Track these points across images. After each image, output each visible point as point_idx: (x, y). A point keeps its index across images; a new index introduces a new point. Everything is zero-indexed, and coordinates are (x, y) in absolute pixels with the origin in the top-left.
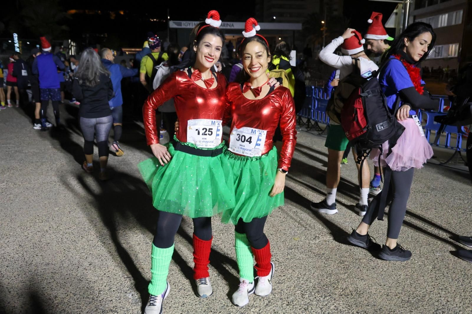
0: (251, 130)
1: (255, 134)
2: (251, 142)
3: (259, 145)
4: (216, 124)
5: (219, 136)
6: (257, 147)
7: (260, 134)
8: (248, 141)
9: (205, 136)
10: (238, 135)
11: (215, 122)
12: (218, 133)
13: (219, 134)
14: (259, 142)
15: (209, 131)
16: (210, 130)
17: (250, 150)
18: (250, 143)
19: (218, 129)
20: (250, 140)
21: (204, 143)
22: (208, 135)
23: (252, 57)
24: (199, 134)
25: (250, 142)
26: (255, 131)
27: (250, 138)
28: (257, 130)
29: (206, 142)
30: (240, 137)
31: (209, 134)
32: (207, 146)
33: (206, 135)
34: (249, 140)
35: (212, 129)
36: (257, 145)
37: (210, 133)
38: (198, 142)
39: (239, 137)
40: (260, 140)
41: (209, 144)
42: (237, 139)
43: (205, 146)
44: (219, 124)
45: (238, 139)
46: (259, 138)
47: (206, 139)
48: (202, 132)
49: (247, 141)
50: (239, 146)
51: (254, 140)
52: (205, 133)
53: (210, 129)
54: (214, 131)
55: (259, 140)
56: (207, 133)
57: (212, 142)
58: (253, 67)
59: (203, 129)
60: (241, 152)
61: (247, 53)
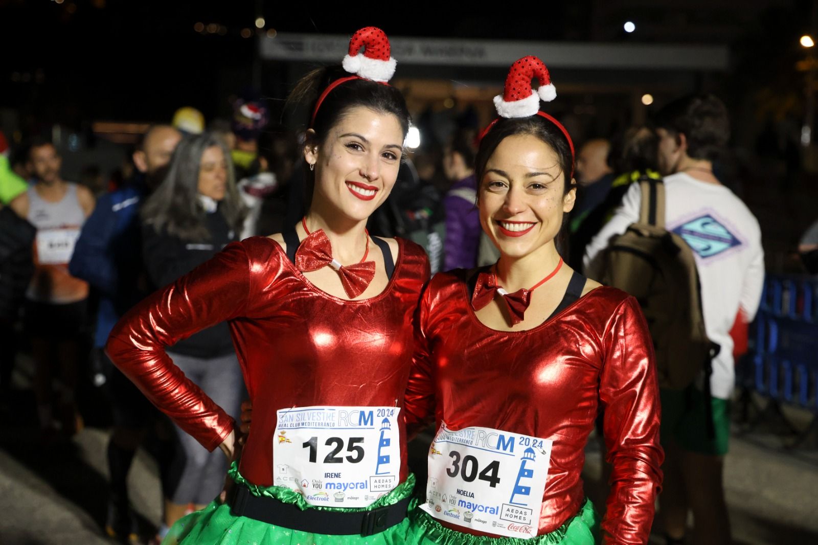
0: (497, 438)
1: (512, 450)
2: (498, 481)
3: (527, 491)
4: (378, 421)
5: (388, 461)
6: (518, 498)
7: (530, 450)
8: (487, 478)
9: (333, 467)
10: (452, 454)
11: (371, 413)
12: (385, 451)
13: (388, 458)
14: (524, 482)
15: (350, 448)
16: (355, 444)
17: (494, 511)
18: (493, 485)
19: (384, 437)
20: (495, 472)
21: (332, 492)
22: (345, 460)
23: (511, 186)
24: (313, 458)
25: (494, 481)
26: (512, 439)
27: (495, 466)
28: (517, 437)
29: (340, 486)
30: (460, 464)
31: (350, 459)
32: (342, 500)
33: (340, 460)
34: (489, 474)
35: (360, 440)
36: (518, 490)
37: (355, 454)
38: (311, 486)
39: (455, 463)
40: (530, 474)
41: (349, 492)
42: (448, 470)
43: (337, 500)
44: (386, 421)
45: (453, 470)
46: (526, 467)
47: (338, 476)
48: (323, 451)
49: (483, 476)
50: (454, 493)
51: (508, 474)
52: (337, 456)
53: (352, 440)
54: (370, 447)
55: (525, 472)
56: (344, 453)
57: (363, 486)
58: (511, 219)
59: (329, 442)
60: (462, 517)
61: (499, 168)
